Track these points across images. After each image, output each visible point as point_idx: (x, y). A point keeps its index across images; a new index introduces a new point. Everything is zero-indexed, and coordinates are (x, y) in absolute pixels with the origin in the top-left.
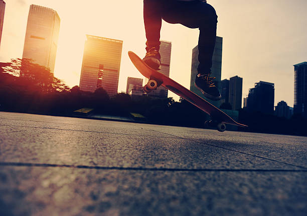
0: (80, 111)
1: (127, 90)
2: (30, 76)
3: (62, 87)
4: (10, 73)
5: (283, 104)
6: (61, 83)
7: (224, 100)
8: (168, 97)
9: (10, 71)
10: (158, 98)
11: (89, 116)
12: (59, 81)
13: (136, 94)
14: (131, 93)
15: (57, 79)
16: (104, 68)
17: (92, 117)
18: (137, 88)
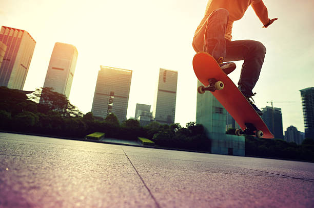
0: (92, 135)
1: (136, 115)
2: (49, 103)
3: (77, 113)
4: (33, 100)
5: (292, 129)
6: (76, 109)
7: (231, 125)
8: (175, 123)
9: (33, 98)
10: (166, 124)
11: (100, 141)
12: (74, 107)
13: (145, 120)
14: (139, 118)
15: (72, 105)
16: (115, 94)
17: (103, 141)
18: (145, 114)
